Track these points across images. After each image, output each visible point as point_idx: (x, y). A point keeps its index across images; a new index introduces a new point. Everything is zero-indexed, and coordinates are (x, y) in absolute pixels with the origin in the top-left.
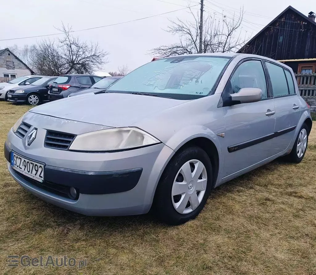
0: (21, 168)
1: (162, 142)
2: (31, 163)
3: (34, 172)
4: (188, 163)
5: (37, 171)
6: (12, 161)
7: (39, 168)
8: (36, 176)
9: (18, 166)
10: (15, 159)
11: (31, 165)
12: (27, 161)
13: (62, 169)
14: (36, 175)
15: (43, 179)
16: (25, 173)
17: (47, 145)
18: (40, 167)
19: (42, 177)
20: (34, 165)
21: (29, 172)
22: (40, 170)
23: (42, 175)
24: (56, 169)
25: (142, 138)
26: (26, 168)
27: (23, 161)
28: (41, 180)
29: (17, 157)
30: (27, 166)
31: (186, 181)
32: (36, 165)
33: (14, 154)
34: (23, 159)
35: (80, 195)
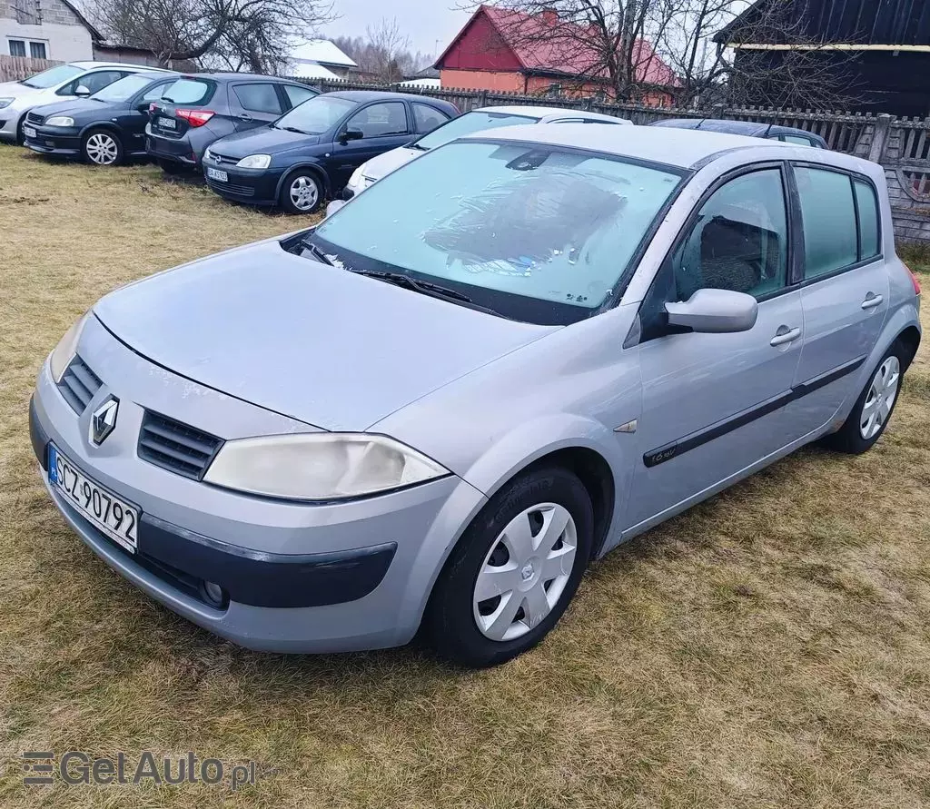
0: (78, 500)
1: (452, 474)
2: (104, 496)
3: (112, 521)
4: (524, 515)
5: (120, 520)
6: (53, 470)
7: (125, 515)
8: (118, 532)
9: (69, 490)
10: (61, 468)
11: (105, 502)
12: (93, 487)
13: (185, 534)
14: (117, 528)
15: (135, 544)
16: (88, 514)
17: (146, 452)
18: (128, 512)
19: (132, 540)
20: (112, 506)
21: (99, 515)
22: (127, 521)
23: (134, 533)
24: (169, 529)
25: (400, 462)
26: (91, 504)
28: (130, 547)
29: (65, 466)
30: (92, 498)
31: (516, 561)
32: (116, 505)
33: (58, 455)
34: (82, 480)
35: (232, 603)
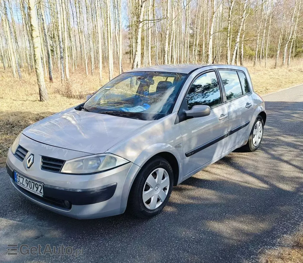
0: (24, 185)
1: (130, 162)
2: (32, 182)
3: (35, 189)
5: (38, 188)
6: (16, 179)
9: (21, 183)
10: (18, 177)
11: (33, 184)
12: (28, 180)
13: (57, 188)
14: (37, 191)
15: (43, 194)
16: (28, 189)
17: (43, 168)
18: (40, 185)
19: (42, 193)
20: (35, 184)
21: (31, 188)
22: (40, 188)
23: (42, 191)
24: (53, 187)
25: (115, 160)
26: (28, 186)
27: (25, 180)
28: (41, 195)
29: (20, 176)
30: (29, 184)
32: (36, 184)
33: (17, 174)
34: (25, 179)
35: (73, 206)
